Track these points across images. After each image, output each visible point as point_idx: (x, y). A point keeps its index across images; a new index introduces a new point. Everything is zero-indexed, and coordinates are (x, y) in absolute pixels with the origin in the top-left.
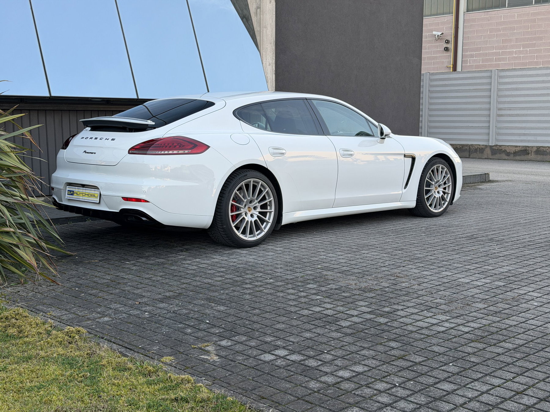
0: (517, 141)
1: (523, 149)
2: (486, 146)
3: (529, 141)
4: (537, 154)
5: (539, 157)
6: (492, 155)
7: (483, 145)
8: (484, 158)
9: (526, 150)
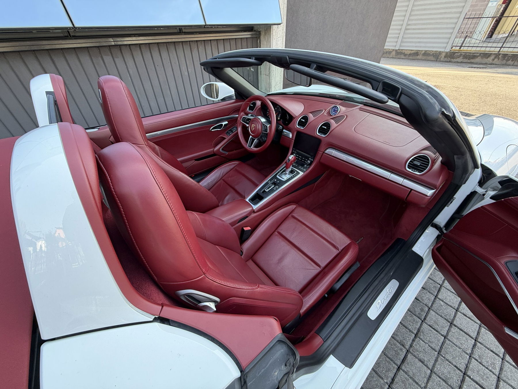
0: (413, 46)
1: (416, 52)
2: (393, 50)
3: (420, 47)
4: (423, 56)
5: (424, 58)
6: (396, 56)
7: (392, 49)
8: (390, 57)
9: (417, 53)
